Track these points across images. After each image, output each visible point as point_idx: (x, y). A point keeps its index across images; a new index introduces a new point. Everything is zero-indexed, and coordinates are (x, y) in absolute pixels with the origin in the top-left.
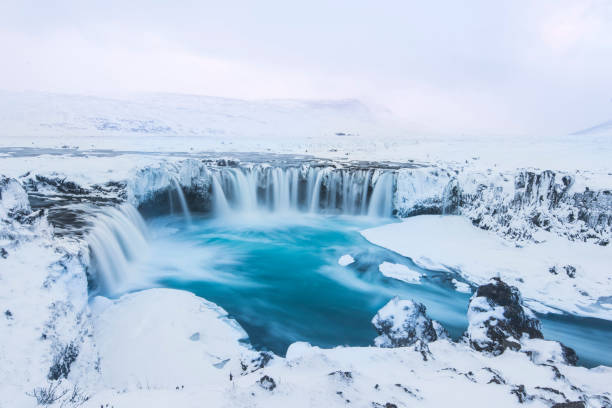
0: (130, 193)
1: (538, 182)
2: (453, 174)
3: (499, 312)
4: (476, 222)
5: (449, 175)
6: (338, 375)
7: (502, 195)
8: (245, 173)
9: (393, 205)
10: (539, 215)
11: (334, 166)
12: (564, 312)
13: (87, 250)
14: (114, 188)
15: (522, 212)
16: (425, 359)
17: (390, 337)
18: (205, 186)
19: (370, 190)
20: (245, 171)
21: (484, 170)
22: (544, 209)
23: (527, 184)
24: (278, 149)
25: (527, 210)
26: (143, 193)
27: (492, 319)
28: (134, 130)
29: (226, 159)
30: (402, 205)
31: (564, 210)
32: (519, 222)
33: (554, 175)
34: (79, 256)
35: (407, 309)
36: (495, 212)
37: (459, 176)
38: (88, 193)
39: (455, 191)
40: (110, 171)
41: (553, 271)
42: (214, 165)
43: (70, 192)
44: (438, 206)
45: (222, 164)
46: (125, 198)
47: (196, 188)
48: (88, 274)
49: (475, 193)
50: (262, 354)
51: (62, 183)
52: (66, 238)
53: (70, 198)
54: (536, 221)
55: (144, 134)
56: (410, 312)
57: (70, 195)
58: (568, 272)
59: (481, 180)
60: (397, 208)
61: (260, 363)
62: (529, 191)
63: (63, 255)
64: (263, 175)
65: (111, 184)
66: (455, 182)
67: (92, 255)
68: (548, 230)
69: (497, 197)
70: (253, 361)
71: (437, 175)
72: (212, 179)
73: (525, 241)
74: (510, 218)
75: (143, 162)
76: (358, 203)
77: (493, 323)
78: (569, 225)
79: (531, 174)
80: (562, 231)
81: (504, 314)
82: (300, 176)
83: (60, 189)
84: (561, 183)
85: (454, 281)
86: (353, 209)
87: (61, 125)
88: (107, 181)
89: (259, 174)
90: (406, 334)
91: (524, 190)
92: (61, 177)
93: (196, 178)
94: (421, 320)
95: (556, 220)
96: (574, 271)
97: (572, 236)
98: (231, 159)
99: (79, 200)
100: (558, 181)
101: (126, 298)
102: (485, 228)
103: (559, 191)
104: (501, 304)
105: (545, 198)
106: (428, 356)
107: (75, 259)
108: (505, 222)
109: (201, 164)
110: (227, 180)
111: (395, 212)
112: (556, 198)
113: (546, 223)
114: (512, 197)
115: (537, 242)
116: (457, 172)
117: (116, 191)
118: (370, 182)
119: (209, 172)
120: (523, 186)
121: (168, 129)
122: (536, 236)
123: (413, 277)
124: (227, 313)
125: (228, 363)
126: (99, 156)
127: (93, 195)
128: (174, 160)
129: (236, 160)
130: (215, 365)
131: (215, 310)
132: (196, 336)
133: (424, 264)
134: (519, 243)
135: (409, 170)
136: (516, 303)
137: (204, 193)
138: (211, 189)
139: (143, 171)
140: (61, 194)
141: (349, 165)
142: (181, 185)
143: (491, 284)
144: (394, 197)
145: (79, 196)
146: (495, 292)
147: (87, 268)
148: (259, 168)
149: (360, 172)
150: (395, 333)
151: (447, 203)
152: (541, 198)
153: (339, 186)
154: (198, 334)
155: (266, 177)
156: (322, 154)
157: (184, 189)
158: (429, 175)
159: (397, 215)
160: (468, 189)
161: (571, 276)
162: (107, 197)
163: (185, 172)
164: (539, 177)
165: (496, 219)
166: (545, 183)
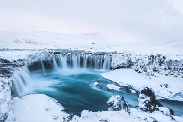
0: (25, 63)
1: (155, 58)
2: (129, 56)
3: (148, 98)
4: (137, 71)
5: (128, 56)
6: (103, 121)
7: (144, 62)
8: (63, 56)
9: (111, 66)
10: (156, 68)
11: (92, 54)
12: (165, 99)
13: (11, 82)
14: (20, 61)
15: (150, 67)
16: (129, 115)
17: (113, 108)
18: (50, 60)
19: (103, 61)
20: (63, 55)
21: (138, 54)
22: (157, 66)
23: (152, 58)
24: (74, 48)
25: (152, 67)
26: (30, 63)
27: (147, 101)
28: (27, 43)
29: (57, 52)
30: (113, 66)
31: (163, 67)
32: (150, 71)
33: (160, 56)
34: (9, 83)
35: (118, 98)
36: (142, 67)
37: (131, 56)
38: (11, 63)
39: (130, 61)
40: (19, 56)
41: (161, 86)
42: (53, 54)
43: (5, 63)
44: (124, 66)
45: (55, 53)
46: (24, 64)
47: (47, 61)
48: (11, 90)
49: (136, 62)
50: (70, 115)
51: (3, 60)
52: (4, 78)
53: (6, 65)
54: (155, 70)
55: (30, 44)
56: (119, 99)
57: (5, 64)
58: (165, 86)
59: (138, 57)
60: (112, 66)
61: (70, 118)
62: (153, 61)
63: (3, 83)
64: (69, 57)
65: (19, 60)
66: (130, 58)
67: (13, 83)
68: (159, 73)
69: (143, 63)
70: (67, 117)
71: (124, 56)
72: (52, 58)
73: (152, 76)
74: (147, 69)
75: (30, 53)
76: (99, 65)
77: (147, 102)
78: (165, 71)
79: (153, 56)
80: (163, 73)
81: (150, 99)
82: (81, 57)
83: (2, 62)
84: (162, 58)
85: (130, 89)
86: (98, 67)
87: (3, 41)
88: (18, 59)
89: (68, 56)
90: (118, 107)
91: (151, 60)
92: (3, 58)
93: (47, 58)
94: (123, 102)
95: (161, 69)
96: (167, 85)
97: (166, 75)
98: (58, 52)
99: (9, 65)
100: (161, 57)
101: (24, 97)
102: (139, 72)
103: (162, 60)
104: (149, 96)
105: (157, 63)
106: (130, 113)
107: (7, 84)
108: (145, 70)
109: (49, 53)
110: (57, 58)
111: (111, 68)
112: (161, 63)
113: (158, 71)
114: (147, 63)
115: (155, 77)
116: (130, 55)
117: (21, 62)
118: (103, 58)
119: (51, 56)
120: (151, 59)
121: (38, 42)
122: (155, 75)
123: (117, 88)
124: (57, 101)
125: (58, 118)
126: (15, 51)
127: (13, 64)
128: (40, 52)
129: (60, 52)
130: (54, 119)
131: (54, 100)
132: (47, 110)
133: (121, 84)
134: (150, 77)
135: (115, 55)
136: (154, 95)
137: (50, 62)
138: (52, 61)
139: (30, 56)
140: (3, 63)
141: (96, 53)
142: (42, 60)
143: (145, 89)
144: (111, 63)
145: (9, 64)
146: (147, 92)
147: (11, 88)
148: (68, 54)
149: (100, 55)
150: (114, 106)
151: (127, 65)
152: (156, 63)
153: (93, 60)
154: (48, 109)
155: (70, 57)
156: (88, 50)
157: (43, 61)
158: (122, 56)
159: (112, 69)
160: (134, 60)
161: (166, 87)
162: (18, 64)
163: (44, 56)
164: (155, 56)
165: (143, 70)
166: (158, 58)
